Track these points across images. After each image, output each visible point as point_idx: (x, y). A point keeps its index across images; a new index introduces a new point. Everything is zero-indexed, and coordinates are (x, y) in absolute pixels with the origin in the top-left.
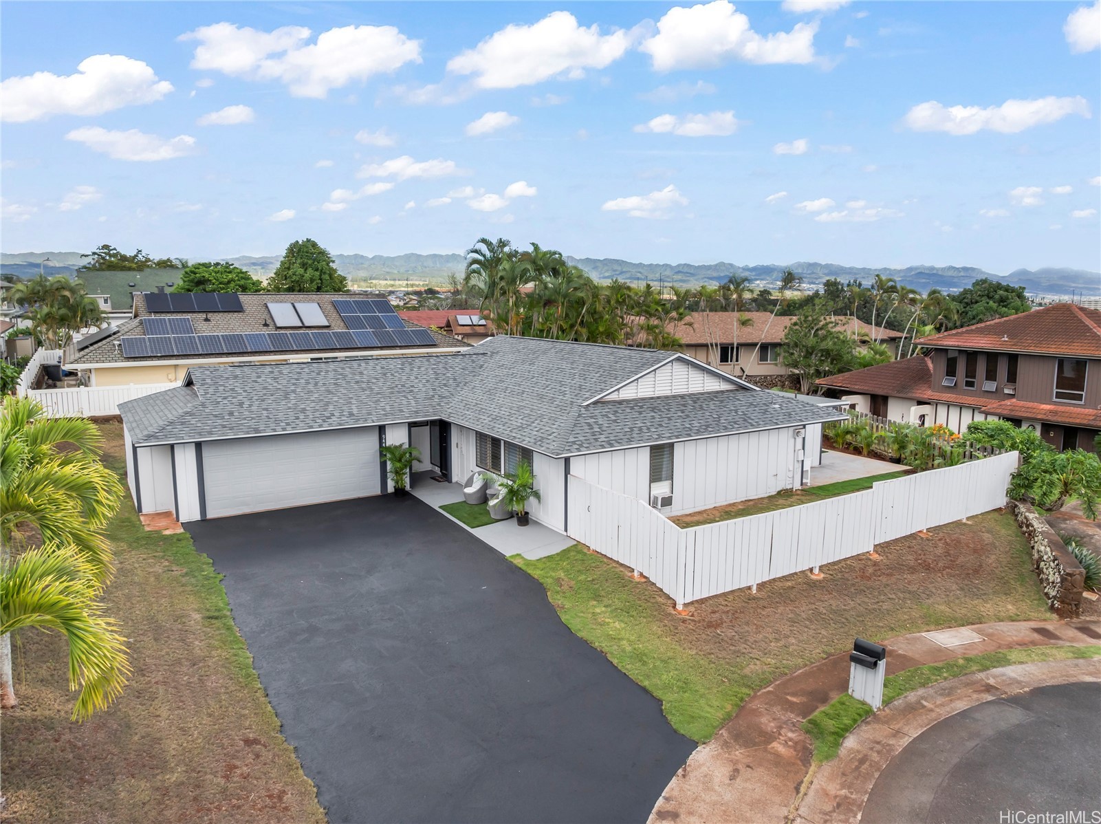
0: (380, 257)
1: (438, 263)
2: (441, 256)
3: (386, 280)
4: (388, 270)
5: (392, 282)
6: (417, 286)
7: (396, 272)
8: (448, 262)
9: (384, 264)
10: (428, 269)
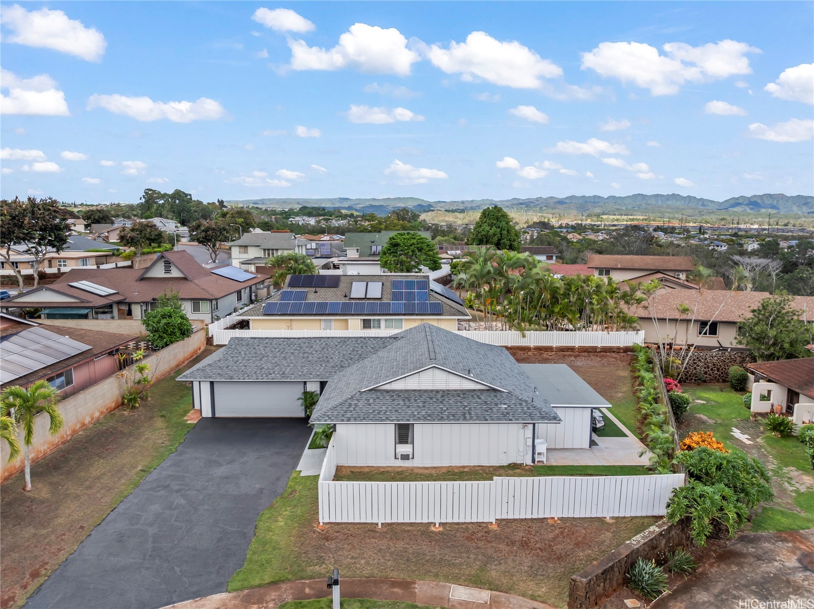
0: (613, 197)
1: (660, 201)
2: (663, 196)
3: (615, 215)
4: (618, 207)
5: (619, 217)
6: (637, 220)
7: (624, 208)
8: (668, 200)
9: (615, 203)
10: (650, 206)
